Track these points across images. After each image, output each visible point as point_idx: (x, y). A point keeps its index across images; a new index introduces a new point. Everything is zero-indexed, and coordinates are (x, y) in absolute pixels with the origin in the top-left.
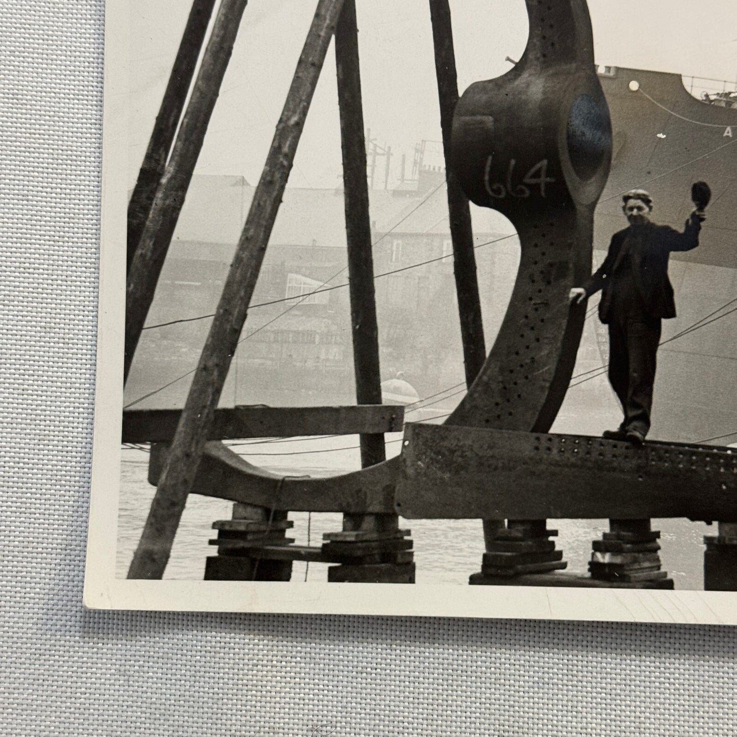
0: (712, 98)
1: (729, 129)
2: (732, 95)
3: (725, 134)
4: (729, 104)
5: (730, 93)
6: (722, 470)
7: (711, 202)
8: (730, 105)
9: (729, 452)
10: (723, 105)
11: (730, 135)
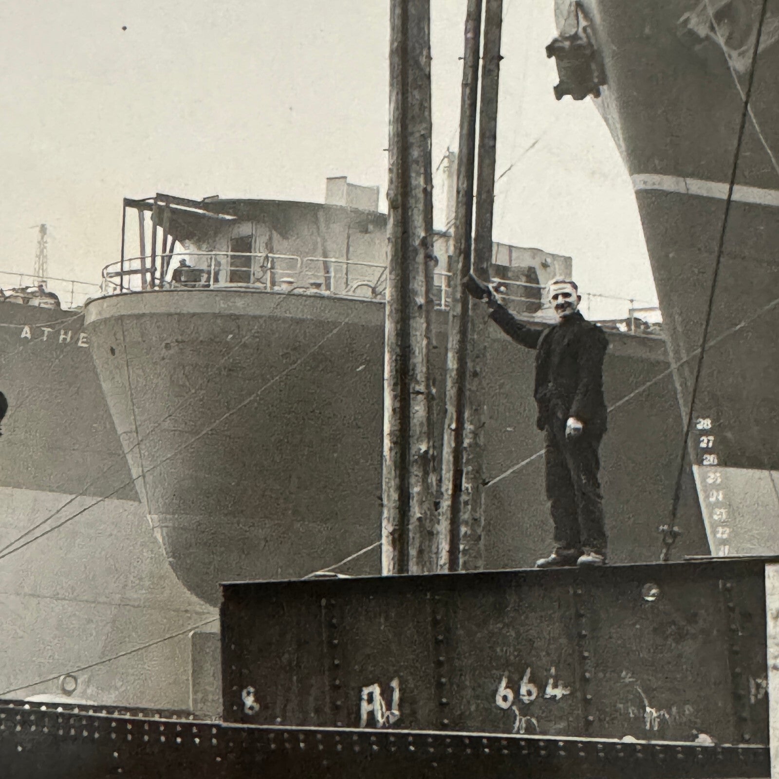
0: (7, 294)
1: (27, 329)
2: (29, 290)
3: (23, 335)
4: (26, 300)
5: (27, 288)
6: (19, 728)
7: (9, 413)
8: (28, 301)
9: (27, 707)
10: (20, 301)
11: (29, 336)
